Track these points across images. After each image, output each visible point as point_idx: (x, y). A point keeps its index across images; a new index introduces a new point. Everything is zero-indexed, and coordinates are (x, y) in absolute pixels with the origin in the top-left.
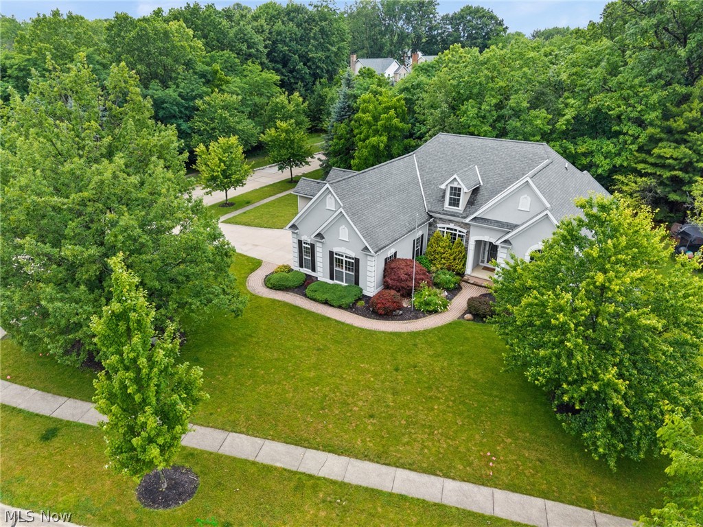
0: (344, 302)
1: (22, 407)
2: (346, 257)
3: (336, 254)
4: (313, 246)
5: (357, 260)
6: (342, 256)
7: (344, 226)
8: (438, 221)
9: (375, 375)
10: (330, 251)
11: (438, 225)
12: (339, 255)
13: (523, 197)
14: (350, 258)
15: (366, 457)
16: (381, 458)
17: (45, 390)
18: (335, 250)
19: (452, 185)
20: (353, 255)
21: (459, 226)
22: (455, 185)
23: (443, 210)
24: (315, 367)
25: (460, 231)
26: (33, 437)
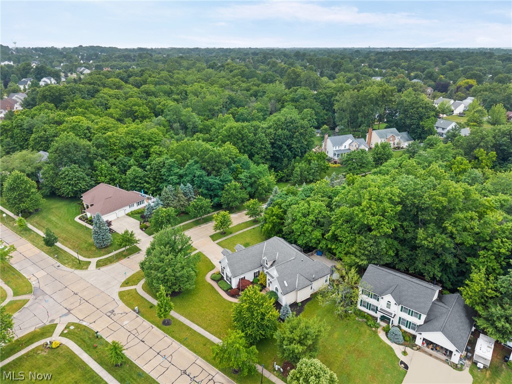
0: (225, 289)
1: (148, 300)
9: (217, 312)
15: (203, 328)
16: (205, 329)
17: (152, 297)
24: (206, 306)
26: (149, 307)
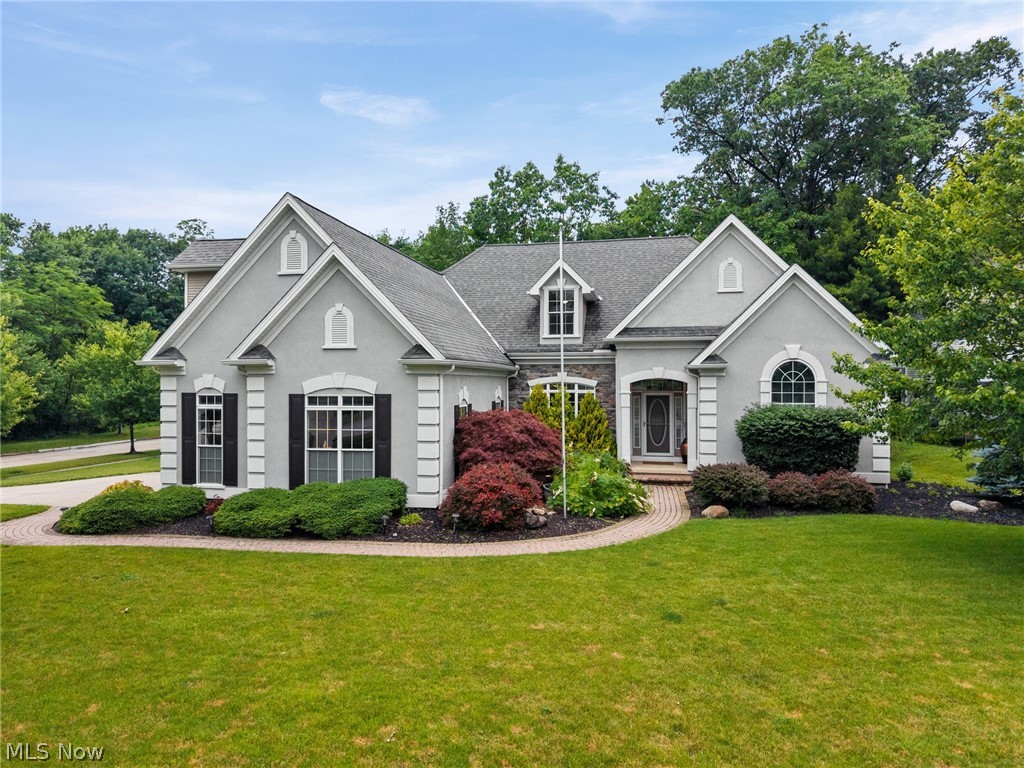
2: (347, 401)
3: (312, 401)
4: (231, 401)
5: (383, 402)
6: (334, 401)
7: (339, 306)
8: (528, 373)
10: (292, 397)
11: (531, 383)
12: (323, 401)
13: (726, 262)
14: (358, 401)
18: (309, 387)
19: (553, 288)
20: (370, 387)
21: (579, 374)
22: (561, 285)
23: (539, 345)
25: (581, 387)
